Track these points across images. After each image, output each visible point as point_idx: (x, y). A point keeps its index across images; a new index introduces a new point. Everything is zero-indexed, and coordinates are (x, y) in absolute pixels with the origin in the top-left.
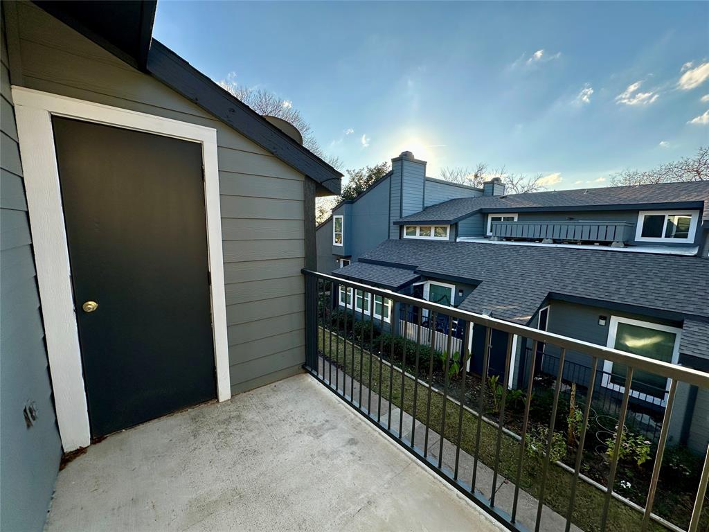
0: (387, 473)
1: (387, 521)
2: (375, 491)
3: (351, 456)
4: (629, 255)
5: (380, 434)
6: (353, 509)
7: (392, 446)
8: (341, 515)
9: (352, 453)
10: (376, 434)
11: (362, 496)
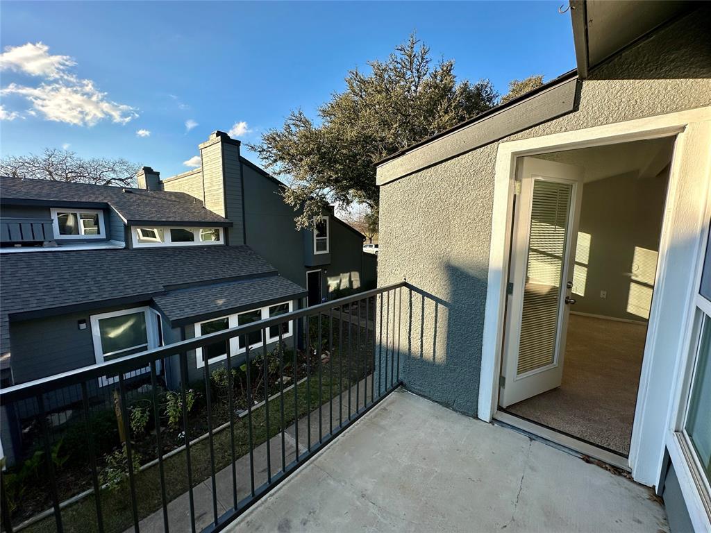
0: (328, 484)
1: (375, 480)
2: (351, 493)
3: (308, 524)
4: (72, 254)
5: (271, 495)
6: (373, 510)
7: (292, 481)
8: (382, 520)
9: (304, 524)
10: (272, 499)
11: (358, 503)
